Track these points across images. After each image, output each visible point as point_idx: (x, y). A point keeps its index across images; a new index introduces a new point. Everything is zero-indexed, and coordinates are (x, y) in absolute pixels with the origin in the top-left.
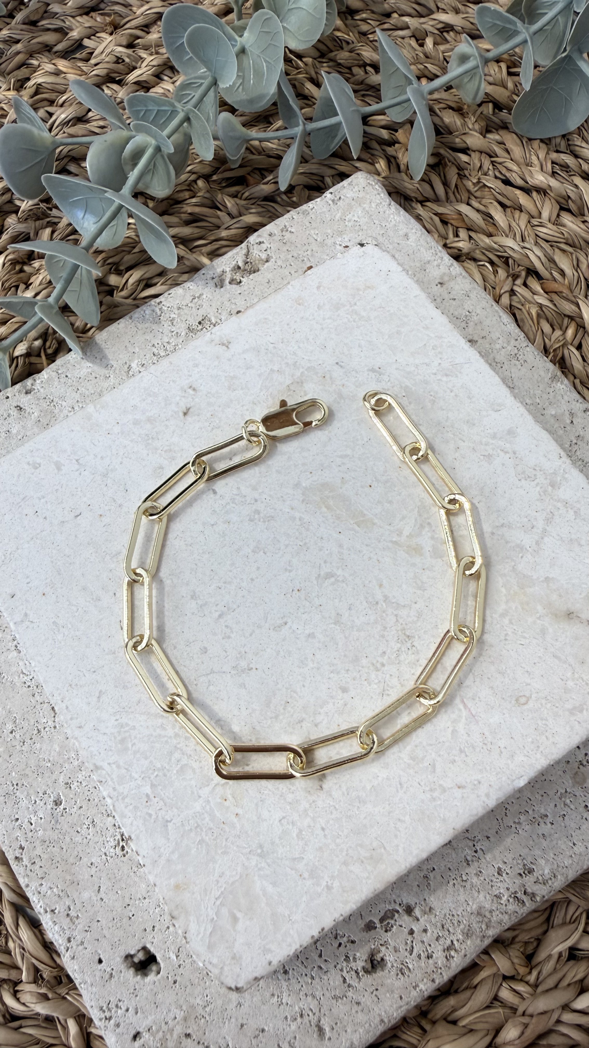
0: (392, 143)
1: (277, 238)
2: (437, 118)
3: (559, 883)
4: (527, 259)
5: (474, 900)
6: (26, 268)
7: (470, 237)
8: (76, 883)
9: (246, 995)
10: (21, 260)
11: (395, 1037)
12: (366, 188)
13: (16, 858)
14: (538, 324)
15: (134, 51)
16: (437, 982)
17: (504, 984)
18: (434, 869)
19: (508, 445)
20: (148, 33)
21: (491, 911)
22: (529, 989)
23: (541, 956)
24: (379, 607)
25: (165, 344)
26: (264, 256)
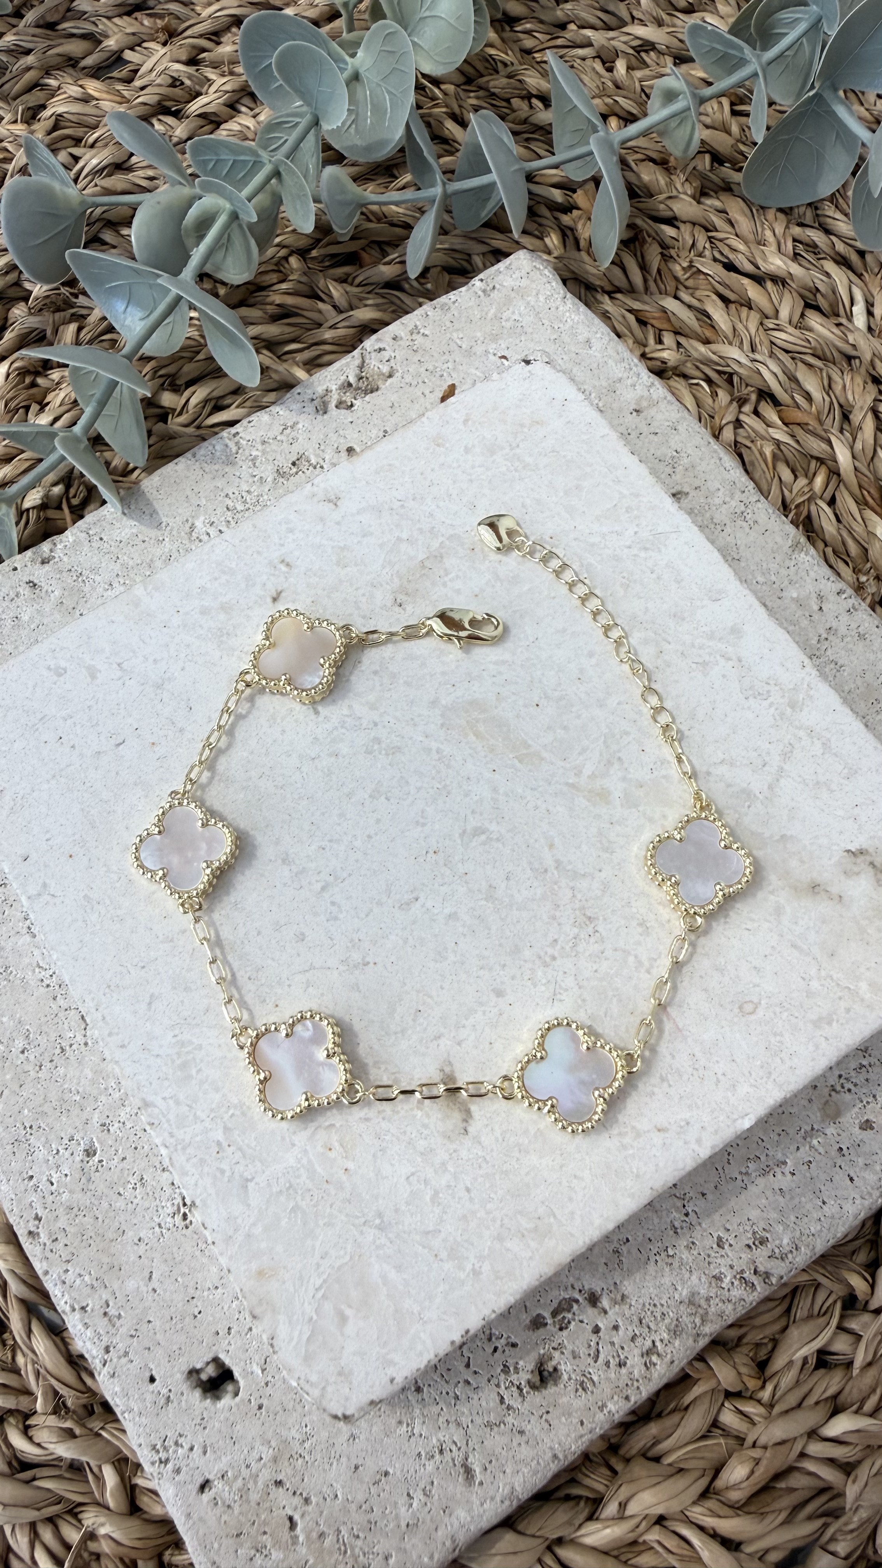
0: (568, 209)
1: (404, 343)
2: (631, 174)
3: (802, 1258)
4: (756, 377)
5: (684, 1283)
6: (39, 380)
7: (679, 345)
8: (117, 1268)
9: (363, 1423)
10: (32, 369)
11: (573, 1481)
12: (532, 274)
13: (30, 1233)
14: (774, 467)
15: (197, 70)
16: (633, 1399)
17: (726, 1404)
18: (628, 1240)
19: (730, 649)
20: (218, 43)
21: (708, 1299)
22: (761, 1410)
23: (779, 1362)
24: (549, 874)
25: (244, 494)
26: (385, 369)
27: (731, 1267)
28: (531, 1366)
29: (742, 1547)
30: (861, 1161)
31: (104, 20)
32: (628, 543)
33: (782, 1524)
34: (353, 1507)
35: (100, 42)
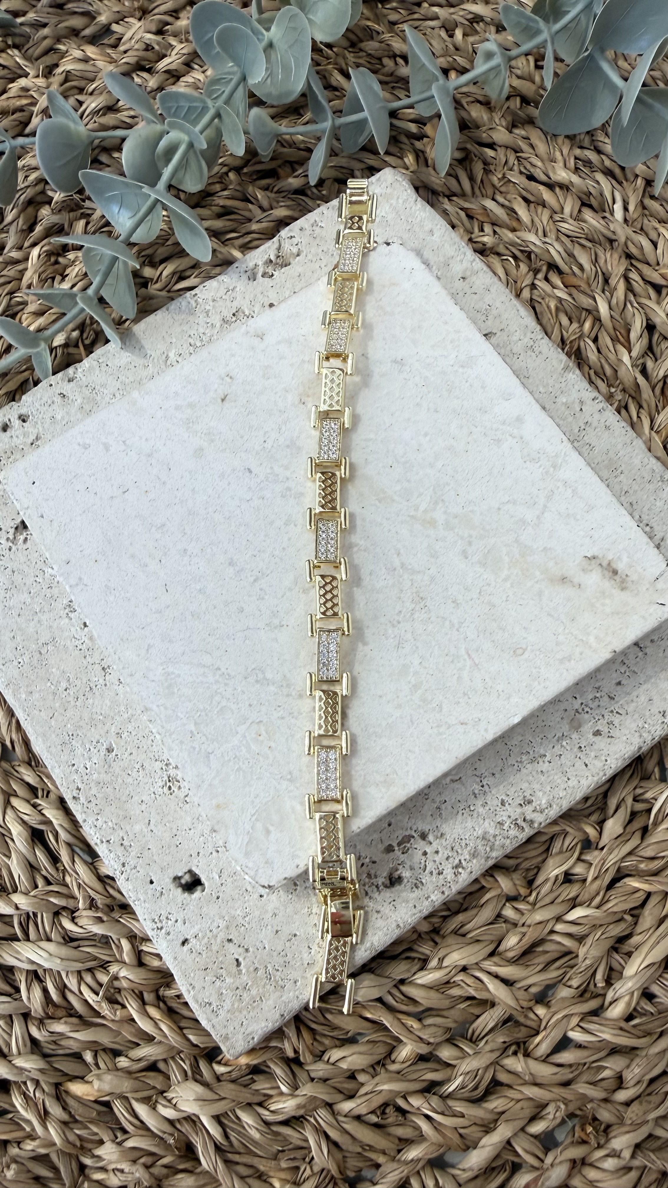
0: (420, 137)
1: (308, 232)
2: (463, 112)
3: (554, 812)
4: (547, 254)
5: (480, 826)
6: (61, 260)
7: (495, 232)
8: (128, 818)
10: (55, 252)
11: (410, 949)
12: (395, 183)
13: (74, 797)
14: (557, 316)
15: (163, 38)
16: (446, 894)
17: (507, 904)
18: (445, 801)
19: (515, 431)
20: (178, 18)
21: (495, 836)
22: (528, 907)
23: (540, 880)
24: (396, 572)
25: (201, 335)
26: (295, 251)
27: (509, 817)
28: (385, 874)
29: (514, 984)
30: (593, 754)
32: (451, 363)
33: (540, 971)
34: (275, 954)
35: (96, 18)
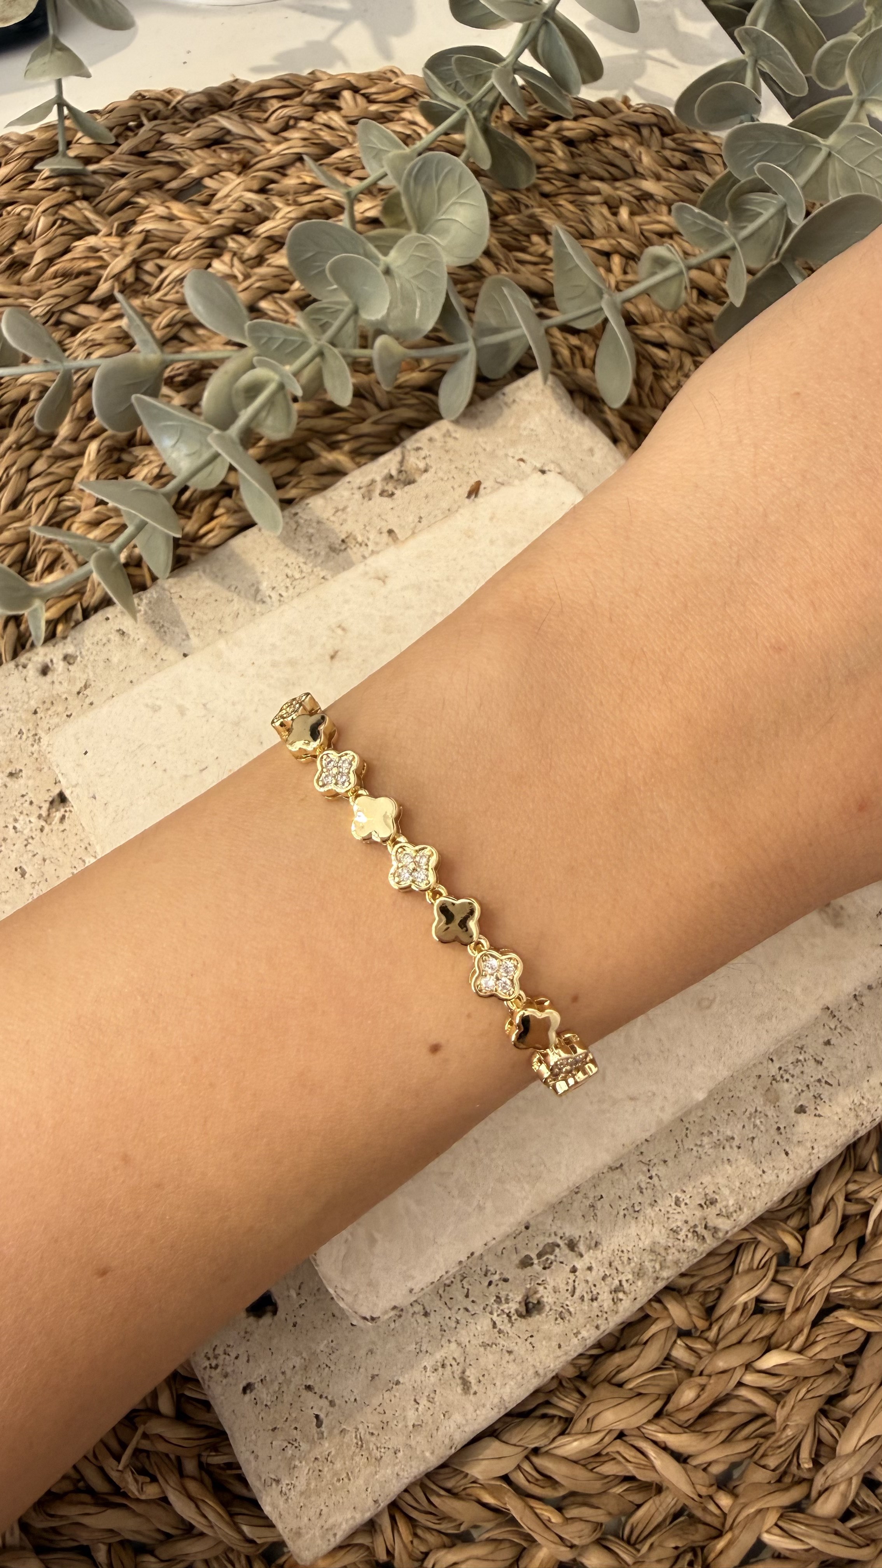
1: (438, 444)
3: (744, 1218)
5: (647, 1234)
11: (548, 1403)
15: (267, 199)
16: (602, 1328)
17: (679, 1342)
18: (602, 1197)
20: (285, 175)
21: (667, 1248)
22: (709, 1347)
23: (723, 1308)
25: (302, 565)
26: (422, 465)
27: (686, 1222)
28: (519, 1298)
29: (689, 1461)
30: (795, 1139)
31: (188, 152)
33: (723, 1442)
35: (183, 170)
